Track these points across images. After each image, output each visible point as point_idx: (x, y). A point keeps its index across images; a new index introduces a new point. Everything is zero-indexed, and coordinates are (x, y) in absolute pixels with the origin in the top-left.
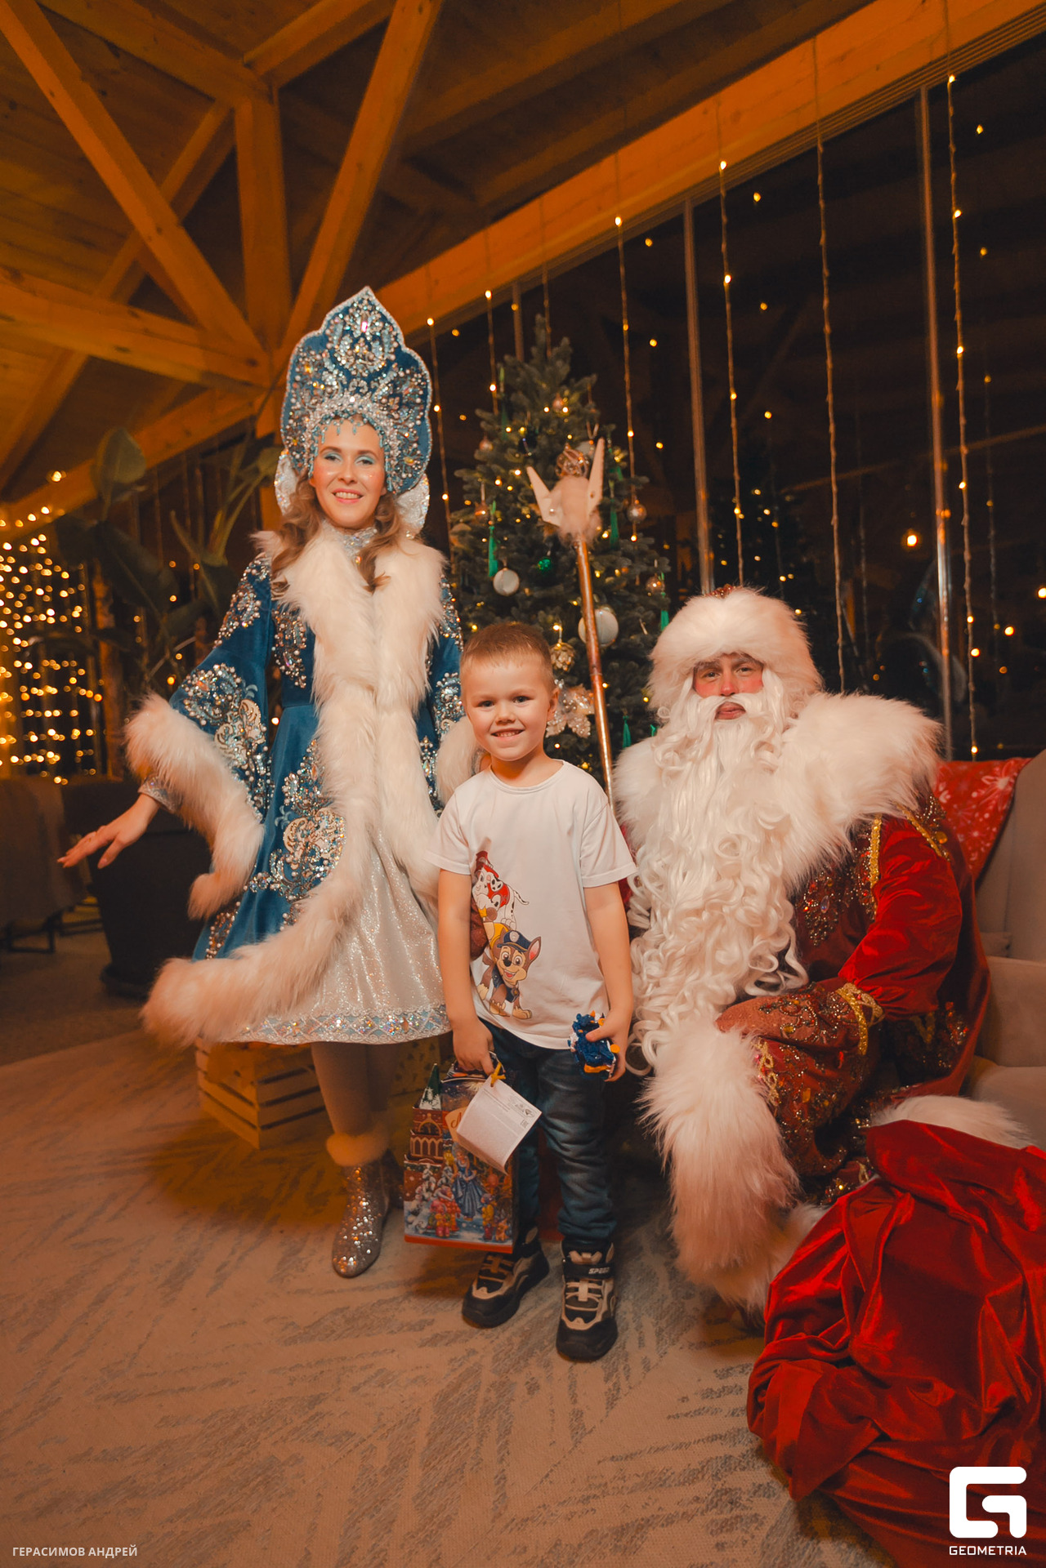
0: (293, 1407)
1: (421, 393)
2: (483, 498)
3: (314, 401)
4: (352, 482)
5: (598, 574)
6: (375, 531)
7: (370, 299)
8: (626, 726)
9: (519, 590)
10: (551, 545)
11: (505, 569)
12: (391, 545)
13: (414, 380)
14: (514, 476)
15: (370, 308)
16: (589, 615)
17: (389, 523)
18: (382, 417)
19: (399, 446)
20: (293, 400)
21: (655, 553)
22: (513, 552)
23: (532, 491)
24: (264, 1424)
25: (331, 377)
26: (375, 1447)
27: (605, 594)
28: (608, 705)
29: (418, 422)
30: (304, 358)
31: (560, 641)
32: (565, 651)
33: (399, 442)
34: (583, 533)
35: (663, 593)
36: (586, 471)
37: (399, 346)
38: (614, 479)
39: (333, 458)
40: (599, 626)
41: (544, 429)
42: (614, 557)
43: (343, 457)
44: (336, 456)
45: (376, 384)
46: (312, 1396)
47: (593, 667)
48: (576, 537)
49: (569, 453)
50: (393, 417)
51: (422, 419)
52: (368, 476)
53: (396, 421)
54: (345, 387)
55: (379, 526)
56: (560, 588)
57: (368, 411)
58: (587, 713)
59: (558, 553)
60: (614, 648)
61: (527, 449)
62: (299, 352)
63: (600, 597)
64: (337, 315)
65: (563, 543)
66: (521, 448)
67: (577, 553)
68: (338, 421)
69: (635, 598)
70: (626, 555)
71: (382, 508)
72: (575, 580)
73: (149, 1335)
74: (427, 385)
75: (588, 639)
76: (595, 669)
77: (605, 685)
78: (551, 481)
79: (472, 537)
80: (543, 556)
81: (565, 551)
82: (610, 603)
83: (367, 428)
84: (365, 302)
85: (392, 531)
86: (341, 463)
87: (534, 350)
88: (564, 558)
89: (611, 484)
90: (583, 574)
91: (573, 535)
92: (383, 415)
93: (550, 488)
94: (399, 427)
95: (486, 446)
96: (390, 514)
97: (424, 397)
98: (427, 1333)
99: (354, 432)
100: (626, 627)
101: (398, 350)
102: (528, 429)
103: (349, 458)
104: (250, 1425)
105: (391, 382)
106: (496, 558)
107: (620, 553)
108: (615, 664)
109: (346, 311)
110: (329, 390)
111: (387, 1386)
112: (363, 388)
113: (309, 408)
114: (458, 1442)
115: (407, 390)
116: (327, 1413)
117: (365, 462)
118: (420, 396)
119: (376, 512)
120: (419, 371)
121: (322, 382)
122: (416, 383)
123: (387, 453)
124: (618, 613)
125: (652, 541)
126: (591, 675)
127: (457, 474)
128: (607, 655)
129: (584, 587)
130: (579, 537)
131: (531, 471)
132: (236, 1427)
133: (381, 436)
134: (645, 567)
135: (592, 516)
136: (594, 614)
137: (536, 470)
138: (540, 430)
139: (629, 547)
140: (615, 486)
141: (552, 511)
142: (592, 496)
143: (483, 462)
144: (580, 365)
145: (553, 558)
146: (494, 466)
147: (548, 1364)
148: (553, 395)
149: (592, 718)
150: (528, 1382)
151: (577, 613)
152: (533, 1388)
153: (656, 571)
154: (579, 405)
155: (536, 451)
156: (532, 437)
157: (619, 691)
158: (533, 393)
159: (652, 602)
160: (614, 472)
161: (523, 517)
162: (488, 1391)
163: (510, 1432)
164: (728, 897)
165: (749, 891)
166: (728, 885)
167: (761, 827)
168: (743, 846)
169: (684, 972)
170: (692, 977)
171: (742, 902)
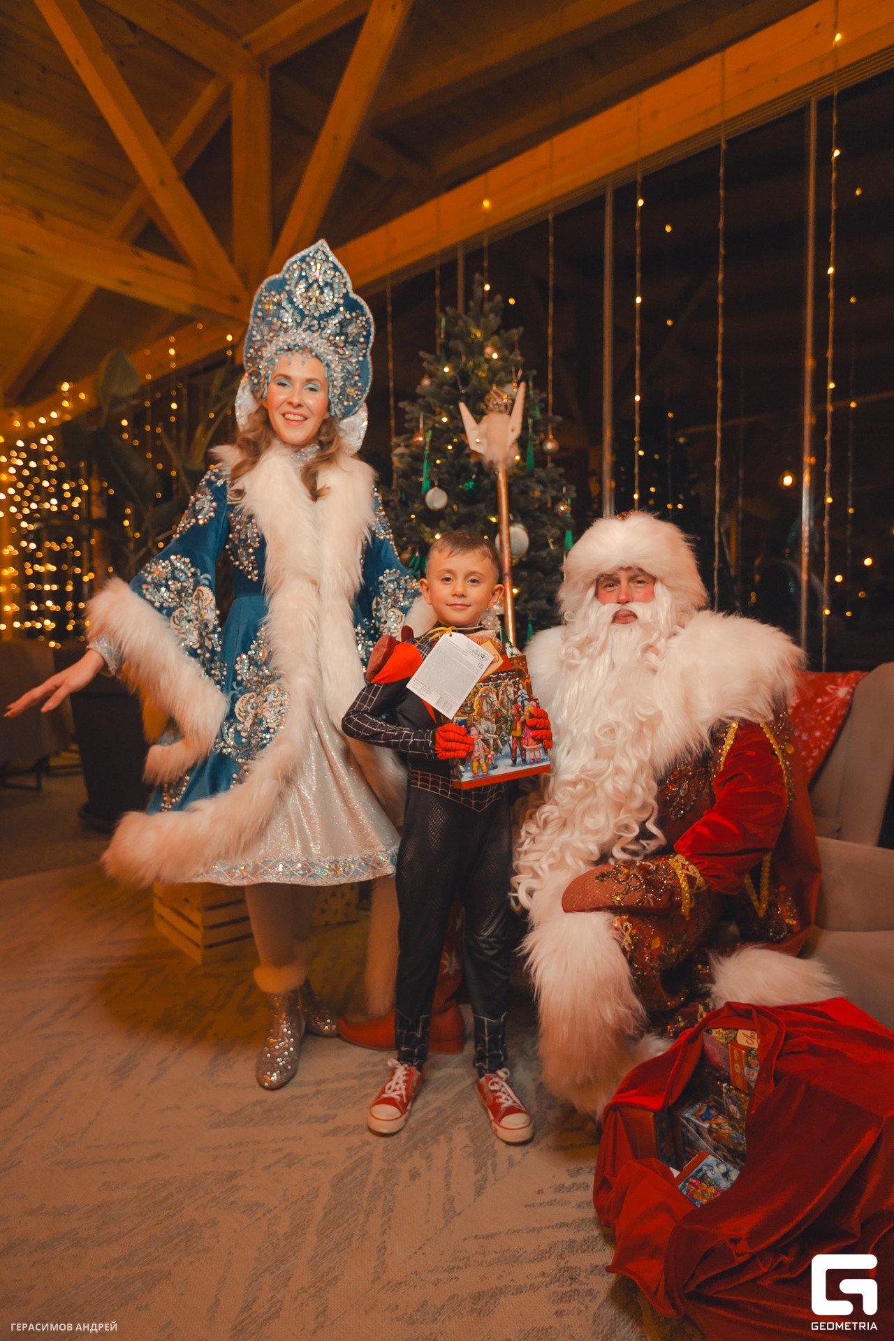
0: (214, 1180)
1: (365, 333)
2: (421, 427)
3: (271, 334)
4: (299, 406)
5: (513, 495)
6: (318, 447)
7: (325, 251)
8: (530, 626)
9: (448, 505)
10: (476, 469)
11: (436, 488)
12: (331, 462)
13: (358, 322)
14: (448, 408)
15: (324, 258)
16: (505, 532)
17: (330, 443)
18: (329, 352)
19: (342, 377)
20: (254, 333)
21: (564, 481)
22: (443, 474)
23: (463, 423)
24: (189, 1192)
25: (287, 315)
26: (280, 1217)
27: (520, 513)
28: (516, 607)
29: (361, 359)
30: (265, 297)
33: (343, 374)
34: (504, 462)
35: (569, 516)
36: (509, 409)
37: (348, 293)
38: (533, 417)
39: (284, 385)
40: (513, 541)
41: (476, 371)
42: (528, 483)
43: (293, 384)
44: (287, 383)
45: (326, 323)
46: (229, 1171)
47: (505, 575)
48: (497, 465)
49: (495, 393)
50: (338, 353)
51: (365, 356)
52: (314, 401)
53: (341, 357)
54: (299, 325)
55: (321, 444)
56: (482, 506)
57: (317, 345)
59: (481, 477)
60: (524, 560)
61: (460, 387)
62: (262, 291)
63: (515, 516)
64: (296, 262)
65: (486, 469)
66: (455, 387)
67: (497, 478)
68: (290, 353)
69: (546, 518)
70: (539, 481)
71: (324, 430)
72: (494, 501)
73: (98, 1114)
74: (370, 327)
77: (515, 591)
78: (478, 415)
79: (410, 459)
80: (469, 478)
81: (487, 476)
82: (523, 522)
83: (315, 360)
84: (320, 253)
85: (332, 449)
86: (290, 389)
87: (474, 304)
88: (486, 482)
89: (530, 421)
90: (501, 496)
91: (495, 462)
92: (330, 350)
93: (478, 421)
94: (343, 361)
95: (426, 382)
96: (332, 435)
97: (367, 337)
98: (329, 1125)
99: (303, 363)
100: (536, 543)
101: (346, 296)
102: (462, 370)
103: (298, 386)
104: (177, 1192)
105: (339, 323)
106: (429, 478)
107: (534, 479)
108: (524, 573)
109: (303, 260)
110: (285, 326)
111: (294, 1167)
112: (313, 326)
113: (267, 340)
114: (349, 1215)
115: (351, 329)
116: (242, 1186)
117: (312, 389)
118: (364, 336)
119: (319, 432)
120: (364, 315)
121: (280, 318)
122: (361, 325)
123: (331, 383)
124: (529, 530)
125: (562, 470)
127: (401, 405)
128: (517, 566)
129: (501, 507)
130: (500, 464)
131: (463, 406)
132: (164, 1194)
133: (326, 368)
134: (554, 493)
135: (511, 447)
136: (509, 530)
137: (467, 406)
138: (473, 371)
139: (543, 475)
140: (534, 423)
141: (478, 440)
142: (513, 430)
143: (423, 397)
144: (509, 318)
145: (477, 481)
146: (431, 401)
147: (429, 1157)
148: (485, 343)
149: (502, 618)
150: (410, 1171)
151: (495, 529)
152: (415, 1175)
153: (564, 496)
154: (507, 353)
155: (468, 389)
156: (465, 377)
157: (526, 596)
158: (469, 341)
159: (559, 522)
160: (535, 411)
161: (454, 445)
162: (377, 1176)
163: (392, 1211)
164: (601, 774)
165: (620, 771)
166: (603, 764)
167: (637, 718)
168: (620, 733)
169: (557, 832)
170: (564, 836)
171: (611, 780)
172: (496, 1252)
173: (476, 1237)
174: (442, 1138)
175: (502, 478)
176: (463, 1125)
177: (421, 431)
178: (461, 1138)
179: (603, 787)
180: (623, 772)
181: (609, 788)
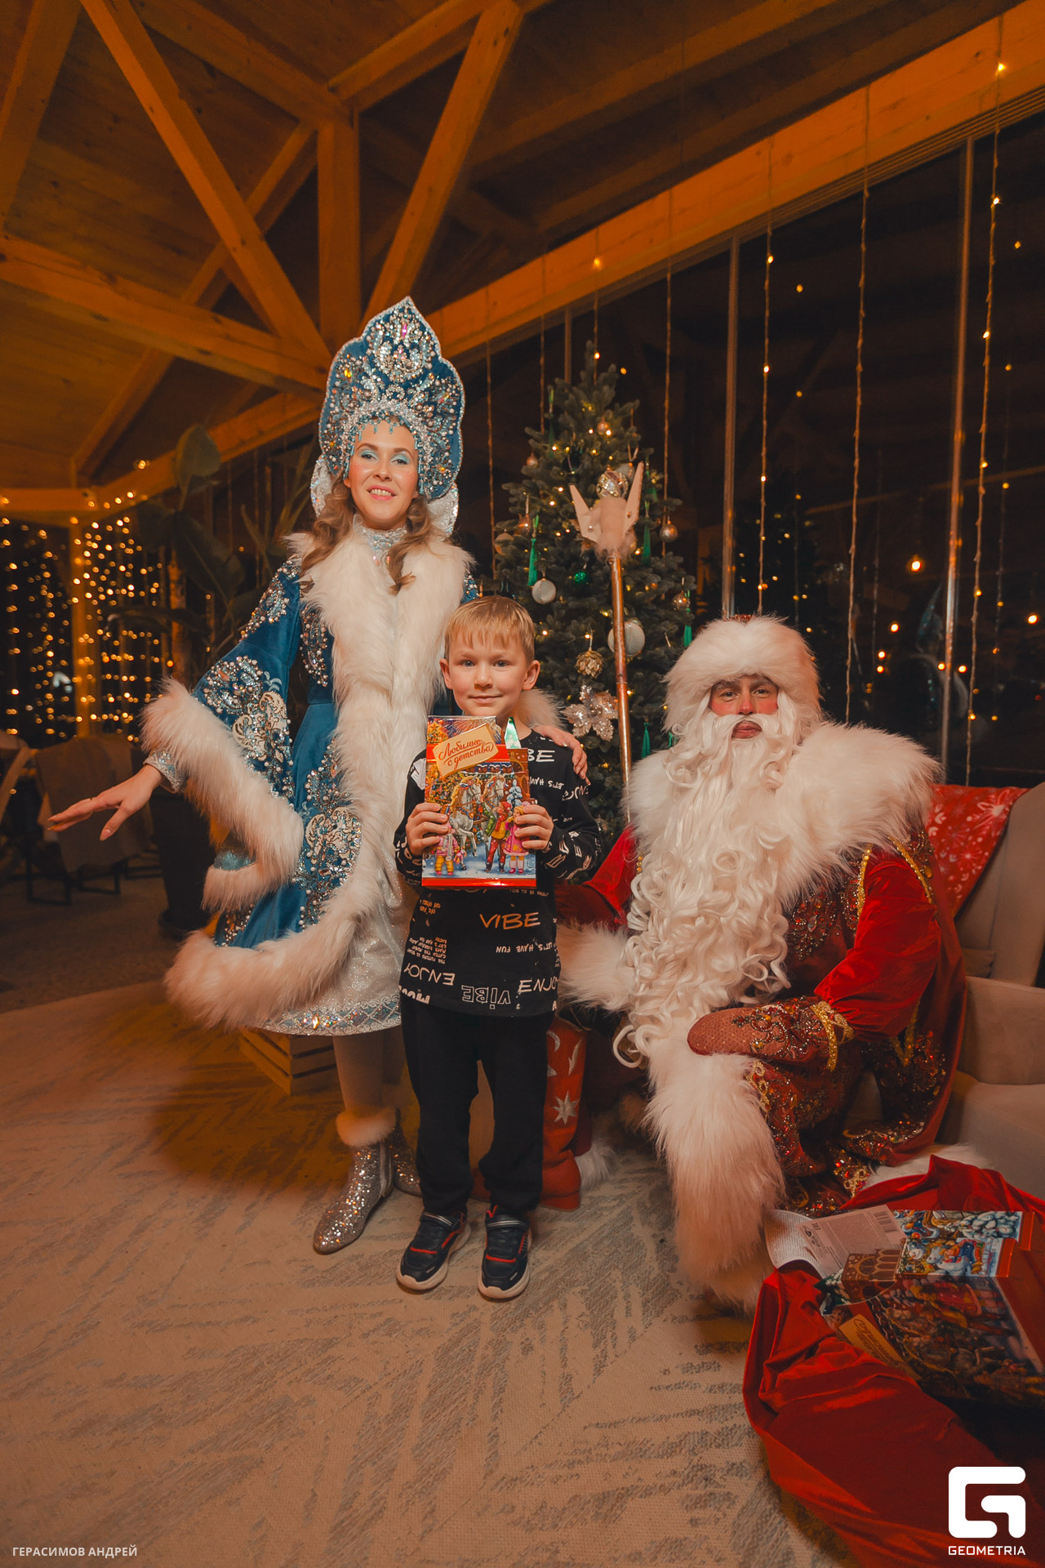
0: (308, 1349)
1: (455, 403)
2: (527, 512)
3: (352, 405)
4: (387, 479)
5: (629, 589)
6: (406, 530)
7: (411, 309)
8: (646, 731)
9: (556, 599)
10: (587, 559)
11: (544, 579)
12: (420, 545)
13: (448, 390)
14: (557, 491)
15: (410, 317)
16: (619, 628)
17: (420, 524)
18: (417, 422)
19: (432, 452)
20: (332, 405)
21: (683, 572)
22: (552, 564)
23: (574, 507)
24: (281, 1363)
25: (369, 382)
26: (381, 1396)
27: (634, 607)
28: (631, 712)
29: (451, 432)
30: (344, 364)
31: (590, 649)
32: (594, 659)
33: (432, 448)
34: (619, 550)
35: (688, 609)
36: (624, 493)
37: (436, 356)
38: (650, 501)
39: (369, 457)
40: (628, 638)
41: (588, 449)
42: (646, 574)
43: (379, 455)
44: (372, 454)
45: (413, 391)
46: (325, 1339)
47: (620, 676)
48: (611, 554)
49: (609, 473)
50: (427, 424)
51: (455, 429)
52: (402, 475)
53: (430, 428)
55: (410, 525)
56: (594, 600)
57: (405, 415)
58: (611, 718)
59: (593, 567)
60: (640, 658)
61: (571, 468)
62: (340, 358)
63: (629, 610)
64: (379, 321)
65: (599, 558)
66: (565, 467)
67: (611, 569)
68: (375, 421)
69: (662, 613)
70: (656, 572)
71: (413, 510)
72: (607, 594)
73: (182, 1267)
74: (460, 397)
75: (616, 649)
77: (629, 693)
78: (591, 497)
79: (514, 547)
80: (579, 569)
81: (601, 566)
82: (640, 620)
83: (403, 430)
84: (406, 311)
85: (422, 531)
86: (376, 461)
87: (583, 374)
88: (598, 573)
89: (647, 505)
90: (616, 589)
91: (609, 551)
92: (418, 420)
93: (590, 505)
94: (432, 434)
95: (532, 462)
96: (422, 517)
97: (457, 408)
99: (391, 432)
100: (652, 640)
101: (435, 360)
102: (572, 448)
103: (385, 457)
104: (268, 1363)
105: (427, 390)
106: (536, 568)
107: (651, 570)
108: (640, 674)
109: (387, 319)
110: (367, 394)
111: (394, 1335)
112: (400, 393)
113: (347, 411)
114: (456, 1396)
115: (442, 399)
116: (339, 1357)
117: (400, 461)
118: (454, 407)
119: (407, 512)
120: (453, 382)
121: (361, 386)
122: (450, 394)
123: (420, 457)
124: (645, 627)
125: (681, 560)
126: (617, 683)
127: (504, 487)
128: (633, 665)
129: (616, 601)
130: (614, 554)
131: (573, 489)
132: (255, 1364)
133: (416, 439)
134: (672, 584)
135: (627, 535)
136: (623, 626)
137: (578, 488)
138: (584, 450)
139: (661, 565)
140: (651, 507)
141: (590, 527)
142: (629, 516)
143: (529, 478)
144: (624, 390)
145: (588, 570)
146: (540, 483)
147: (542, 1325)
148: (598, 418)
149: (615, 723)
150: (522, 1343)
151: (608, 624)
152: (527, 1348)
153: (683, 588)
154: (622, 429)
155: (579, 470)
156: (576, 458)
157: (641, 698)
158: (580, 415)
159: (676, 617)
160: (651, 493)
161: (563, 532)
162: (486, 1348)
163: (504, 1391)
164: (723, 907)
165: (743, 905)
166: (723, 896)
167: (761, 846)
168: (741, 863)
169: (676, 975)
170: (684, 979)
171: (736, 915)
172: (620, 1444)
173: (597, 1425)
174: (555, 1304)
175: (616, 569)
176: (578, 1289)
177: (527, 516)
178: (576, 1303)
179: (729, 923)
180: (748, 907)
181: (734, 924)
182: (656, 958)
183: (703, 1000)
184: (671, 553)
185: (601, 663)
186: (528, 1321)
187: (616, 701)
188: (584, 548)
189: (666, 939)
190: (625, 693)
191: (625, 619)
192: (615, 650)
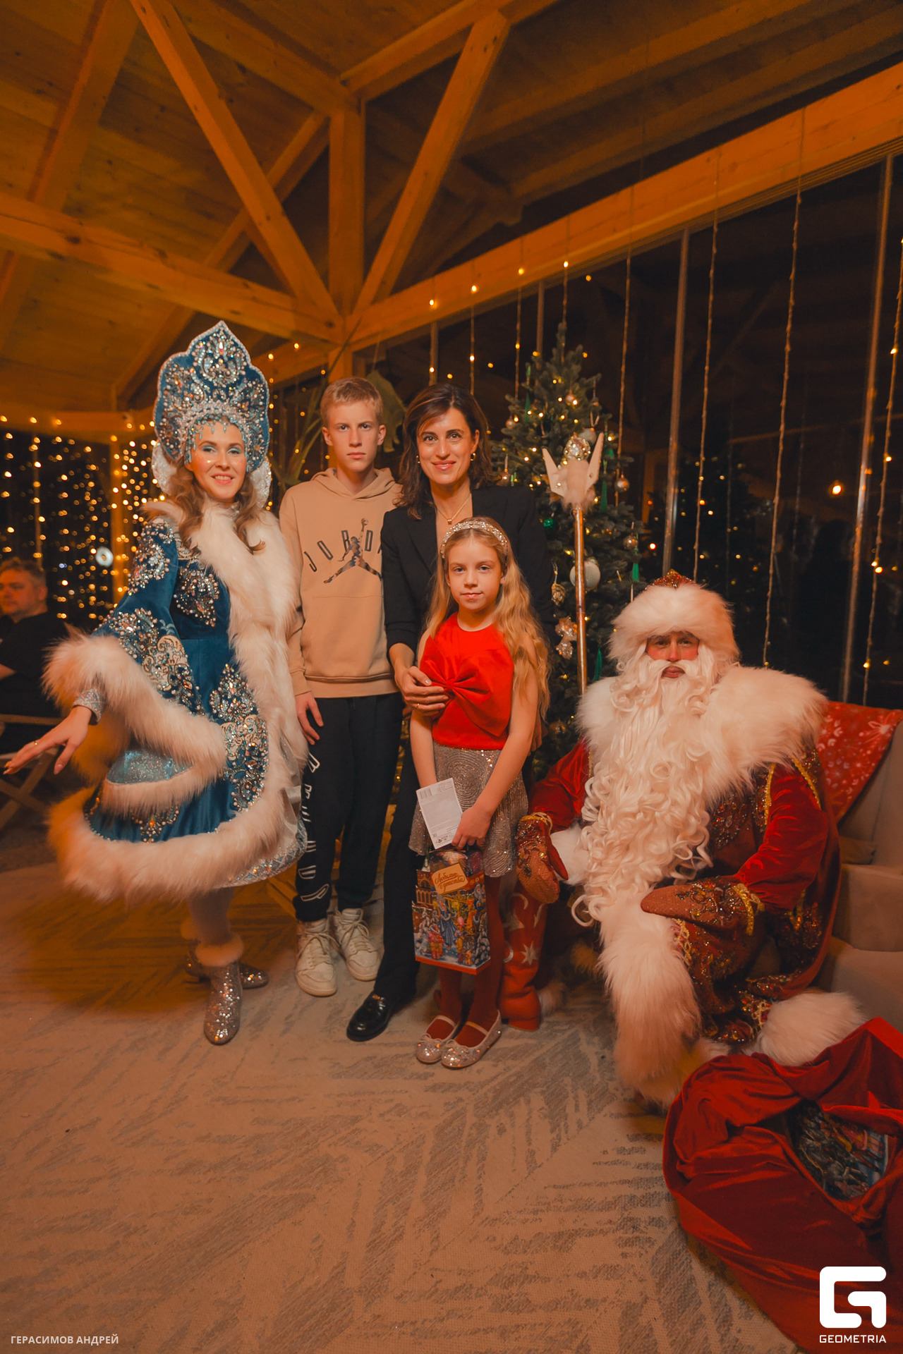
0: (340, 1123)
1: (263, 397)
2: (506, 467)
3: (184, 406)
4: (228, 468)
5: (588, 531)
8: (599, 652)
10: (555, 509)
13: (258, 388)
14: (532, 450)
15: (226, 337)
16: (579, 568)
17: (249, 498)
18: (239, 417)
20: (166, 404)
21: (633, 517)
23: (545, 465)
24: (322, 1131)
25: (197, 388)
27: (593, 548)
28: (587, 635)
29: (262, 419)
30: (173, 372)
32: (558, 591)
33: (250, 435)
34: (581, 504)
35: (636, 549)
36: (588, 457)
37: (248, 365)
38: (607, 459)
39: (209, 450)
40: (587, 575)
41: (557, 416)
42: (602, 522)
43: (218, 449)
44: (212, 448)
45: (232, 393)
46: (353, 1116)
47: (579, 607)
48: (575, 505)
50: (245, 416)
51: (264, 417)
52: (237, 462)
53: (247, 420)
55: (241, 499)
56: (559, 541)
58: (571, 640)
59: (559, 516)
60: (596, 591)
61: (543, 433)
63: (588, 552)
65: (564, 509)
66: (538, 431)
67: (574, 520)
68: (211, 422)
69: (615, 552)
70: (612, 519)
71: (245, 486)
72: (570, 536)
74: (265, 391)
75: (577, 583)
76: (580, 609)
77: (586, 619)
78: (558, 457)
80: (548, 516)
81: (566, 516)
82: (597, 558)
84: (221, 334)
85: (251, 504)
86: (216, 454)
87: (554, 351)
88: (564, 521)
90: (577, 533)
91: (573, 503)
92: (239, 415)
93: (557, 463)
94: (249, 423)
96: (250, 490)
98: (429, 1082)
100: (606, 576)
101: (247, 368)
102: (545, 416)
103: (223, 450)
105: (243, 391)
107: (607, 518)
108: (595, 605)
109: (207, 339)
110: (197, 397)
112: (223, 396)
113: (181, 410)
115: (253, 396)
116: (363, 1129)
117: (234, 452)
118: (262, 401)
119: (241, 489)
120: (261, 382)
121: (191, 391)
122: (259, 391)
124: (601, 565)
125: (631, 508)
126: (577, 611)
128: (589, 597)
129: (577, 542)
130: (577, 506)
131: (545, 452)
133: (242, 432)
134: (624, 528)
135: (589, 491)
136: (583, 564)
137: (548, 449)
138: (554, 416)
139: (615, 513)
140: (608, 464)
141: (559, 484)
142: (591, 477)
143: (508, 437)
145: (555, 518)
146: (517, 442)
147: (512, 1115)
148: (567, 390)
149: (575, 644)
150: (498, 1126)
151: (570, 562)
152: (501, 1130)
153: (633, 531)
154: (586, 400)
155: (550, 434)
156: (547, 423)
157: (596, 624)
158: (551, 386)
159: (627, 556)
160: (608, 453)
161: (535, 484)
162: (471, 1129)
163: (485, 1159)
164: (658, 805)
165: (675, 803)
166: (659, 797)
167: (688, 758)
168: (672, 771)
169: (621, 857)
170: (626, 860)
171: (670, 811)
172: (571, 1200)
173: (554, 1186)
174: (522, 1100)
175: (579, 519)
176: (539, 1090)
177: (506, 470)
178: (537, 1101)
179: (662, 817)
180: (679, 804)
181: (668, 818)
182: (605, 843)
183: (642, 877)
184: (623, 503)
185: (564, 594)
186: (501, 1111)
187: (575, 626)
188: (552, 500)
189: (613, 829)
190: (583, 619)
191: (585, 559)
192: (575, 583)
